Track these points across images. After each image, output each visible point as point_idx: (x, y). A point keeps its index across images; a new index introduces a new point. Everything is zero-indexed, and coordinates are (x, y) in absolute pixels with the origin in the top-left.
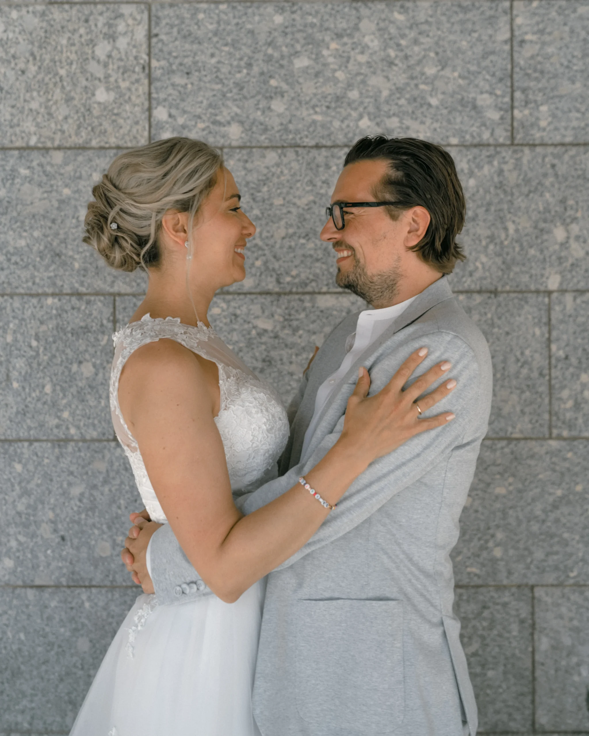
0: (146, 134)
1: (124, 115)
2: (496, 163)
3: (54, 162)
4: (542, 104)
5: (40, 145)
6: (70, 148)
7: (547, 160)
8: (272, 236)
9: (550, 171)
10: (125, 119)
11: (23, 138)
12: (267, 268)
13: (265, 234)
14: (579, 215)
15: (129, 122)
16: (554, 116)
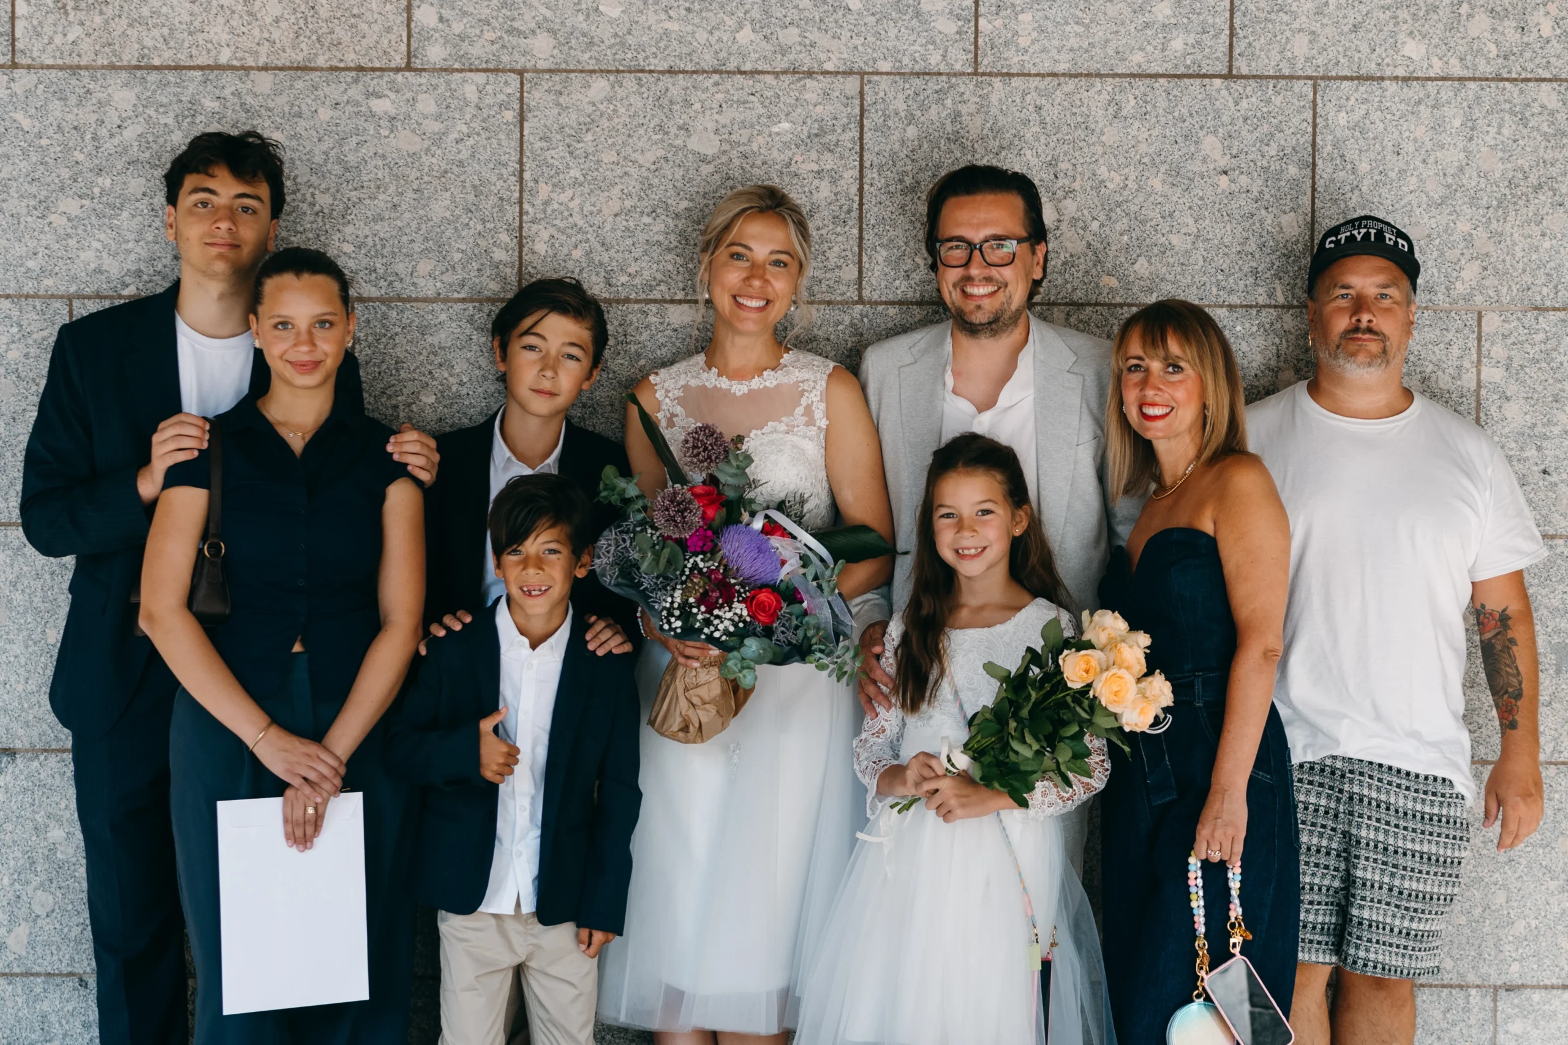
0: (403, 48)
1: (369, 16)
2: (948, 102)
3: (258, 90)
4: (1022, 11)
5: (235, 63)
6: (281, 69)
7: (1028, 98)
8: (600, 211)
9: (1034, 116)
10: (370, 24)
11: (209, 51)
12: (591, 261)
13: (587, 208)
14: (1076, 186)
15: (376, 28)
16: (1041, 30)
